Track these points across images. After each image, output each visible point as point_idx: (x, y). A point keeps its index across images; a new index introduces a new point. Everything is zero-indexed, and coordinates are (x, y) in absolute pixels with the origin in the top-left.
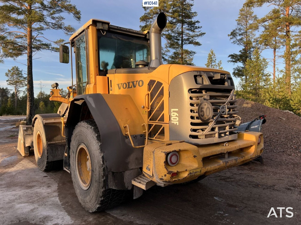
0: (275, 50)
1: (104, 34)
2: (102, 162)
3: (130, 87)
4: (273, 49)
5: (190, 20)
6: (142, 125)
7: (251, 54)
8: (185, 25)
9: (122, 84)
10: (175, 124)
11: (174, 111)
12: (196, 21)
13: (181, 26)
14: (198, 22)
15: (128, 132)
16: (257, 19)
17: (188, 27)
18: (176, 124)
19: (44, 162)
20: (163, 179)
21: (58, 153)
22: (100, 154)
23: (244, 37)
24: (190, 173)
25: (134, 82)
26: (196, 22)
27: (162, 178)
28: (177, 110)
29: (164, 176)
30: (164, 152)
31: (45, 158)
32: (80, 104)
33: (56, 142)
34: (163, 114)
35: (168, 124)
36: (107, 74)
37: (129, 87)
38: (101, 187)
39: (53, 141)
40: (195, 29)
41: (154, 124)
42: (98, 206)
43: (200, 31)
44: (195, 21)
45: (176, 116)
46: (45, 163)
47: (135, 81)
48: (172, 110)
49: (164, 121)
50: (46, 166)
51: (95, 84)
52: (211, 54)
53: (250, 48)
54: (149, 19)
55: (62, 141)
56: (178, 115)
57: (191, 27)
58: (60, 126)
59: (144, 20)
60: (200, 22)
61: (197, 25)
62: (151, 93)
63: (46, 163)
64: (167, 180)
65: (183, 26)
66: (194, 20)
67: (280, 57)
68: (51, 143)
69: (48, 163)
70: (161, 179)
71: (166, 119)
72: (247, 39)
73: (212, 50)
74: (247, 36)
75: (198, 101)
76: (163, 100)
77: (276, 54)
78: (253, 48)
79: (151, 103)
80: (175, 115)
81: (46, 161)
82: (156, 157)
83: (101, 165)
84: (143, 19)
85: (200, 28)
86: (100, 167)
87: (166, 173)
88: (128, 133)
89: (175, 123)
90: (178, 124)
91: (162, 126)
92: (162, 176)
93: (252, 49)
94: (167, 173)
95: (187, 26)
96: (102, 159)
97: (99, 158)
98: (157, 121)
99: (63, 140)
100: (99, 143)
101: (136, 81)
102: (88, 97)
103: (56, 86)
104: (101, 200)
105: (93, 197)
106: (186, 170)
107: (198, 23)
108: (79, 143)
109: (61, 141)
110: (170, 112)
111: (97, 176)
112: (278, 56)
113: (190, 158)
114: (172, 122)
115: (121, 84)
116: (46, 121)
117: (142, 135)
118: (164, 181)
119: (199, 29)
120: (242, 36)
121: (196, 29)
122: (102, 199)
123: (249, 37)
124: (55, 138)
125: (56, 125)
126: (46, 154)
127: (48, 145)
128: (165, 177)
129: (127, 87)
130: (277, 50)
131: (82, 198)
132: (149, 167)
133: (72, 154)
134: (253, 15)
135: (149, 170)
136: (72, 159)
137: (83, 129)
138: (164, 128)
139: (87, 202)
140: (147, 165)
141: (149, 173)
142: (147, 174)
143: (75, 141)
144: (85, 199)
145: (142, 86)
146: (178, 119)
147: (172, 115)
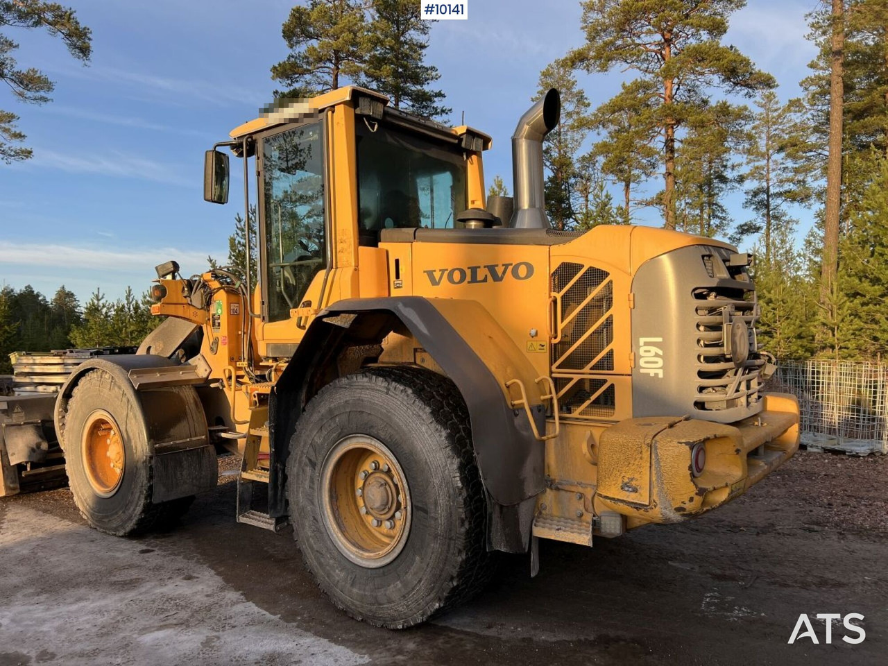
0: (627, 186)
1: (373, 130)
2: (459, 482)
3: (480, 277)
4: (624, 183)
5: (419, 87)
6: (536, 380)
7: (569, 192)
8: (405, 101)
9: (447, 270)
10: (652, 375)
11: (646, 344)
12: (436, 93)
13: (394, 102)
14: (440, 95)
15: (521, 398)
16: (585, 101)
17: (413, 106)
18: (656, 375)
19: (132, 509)
20: (683, 509)
21: (181, 474)
22: (449, 462)
23: (552, 146)
24: (732, 491)
25: (497, 266)
26: (436, 96)
27: (683, 506)
28: (659, 340)
29: (687, 502)
30: (687, 443)
31: (137, 495)
32: (346, 326)
33: (178, 442)
34: (611, 354)
35: (630, 377)
36: (380, 241)
37: (474, 279)
38: (456, 551)
39: (167, 440)
40: (433, 114)
41: (576, 378)
42: (437, 605)
44: (432, 91)
45: (657, 355)
46: (134, 510)
47: (500, 266)
48: (642, 340)
49: (613, 370)
50: (139, 520)
51: (356, 270)
52: (496, 189)
53: (568, 178)
54: (302, 74)
55: (194, 439)
56: (661, 352)
57: (420, 107)
58: (181, 394)
59: (287, 78)
60: (445, 97)
61: (438, 103)
62: (563, 297)
63: (139, 509)
64: (693, 512)
65: (400, 103)
66: (428, 88)
67: (639, 204)
68: (164, 444)
69: (148, 508)
70: (678, 510)
71: (621, 363)
72: (560, 151)
73: (499, 179)
74: (560, 142)
75: (716, 319)
76: (611, 316)
77: (631, 196)
78: (574, 177)
79: (562, 321)
80: (652, 354)
81: (142, 501)
82: (666, 456)
83: (454, 490)
84: (282, 73)
85: (447, 113)
86: (452, 497)
87: (693, 495)
88: (524, 401)
89: (652, 372)
90: (661, 376)
91: (605, 381)
92: (683, 503)
93: (572, 181)
94: (697, 494)
95: (411, 103)
96: (458, 474)
97: (447, 471)
98: (587, 369)
99: (196, 436)
100: (440, 431)
101: (503, 265)
102: (400, 306)
103: (172, 269)
104: (452, 586)
105: (420, 581)
106: (727, 486)
107: (440, 99)
108: (344, 434)
109: (191, 437)
110: (634, 344)
111: (442, 520)
112: (635, 202)
113: (727, 456)
114: (642, 371)
115: (443, 271)
116: (138, 377)
117: (540, 406)
118: (685, 513)
119: (444, 115)
120: (549, 141)
121: (434, 116)
122: (455, 584)
123: (566, 146)
124: (173, 431)
125: (171, 390)
126: (145, 482)
127: (154, 452)
128: (691, 503)
129: (469, 278)
130: (632, 185)
131: (362, 592)
132: (634, 483)
133: (308, 469)
134: (575, 90)
135: (635, 491)
136: (307, 484)
137: (365, 395)
138: (612, 386)
139: (390, 601)
140: (626, 480)
141: (632, 497)
142: (623, 501)
143: (325, 433)
144: (380, 594)
145: (527, 277)
146: (660, 362)
147: (641, 352)
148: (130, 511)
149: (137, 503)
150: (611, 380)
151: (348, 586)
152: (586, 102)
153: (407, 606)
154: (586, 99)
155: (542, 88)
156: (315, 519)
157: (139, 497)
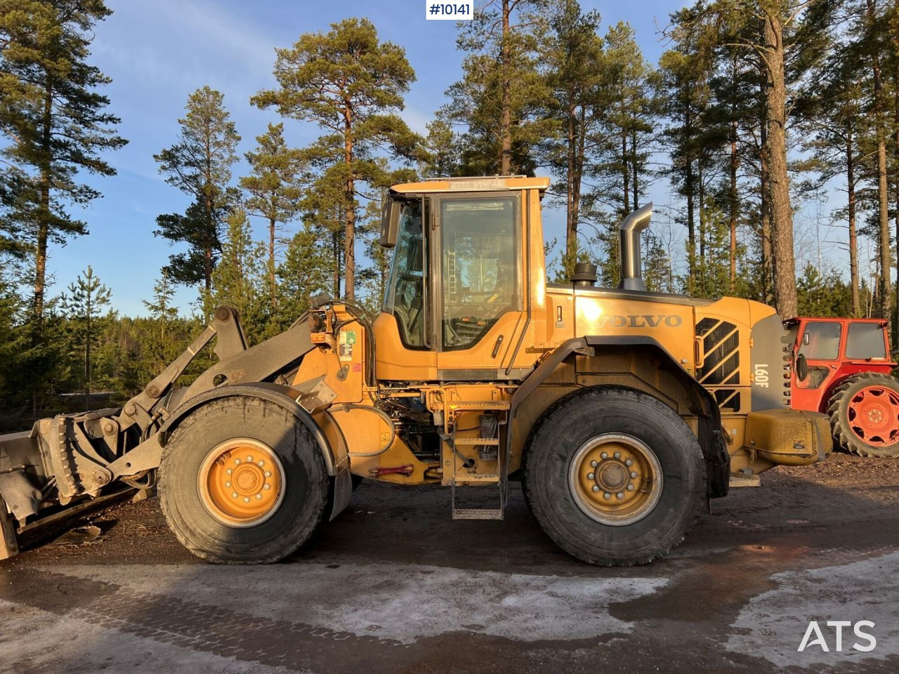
0: (273, 222)
4: (268, 220)
11: (759, 368)
12: (101, 98)
14: (104, 100)
23: (201, 172)
25: (652, 317)
26: (101, 101)
28: (766, 365)
33: (341, 462)
34: (738, 374)
35: (750, 388)
39: (338, 460)
41: (715, 389)
43: (112, 132)
45: (765, 375)
46: (302, 532)
48: (757, 366)
49: (739, 383)
56: (767, 373)
60: (109, 103)
62: (704, 340)
65: (51, 99)
68: (339, 464)
71: (744, 380)
74: (210, 170)
76: (738, 351)
79: (704, 354)
85: (115, 122)
89: (762, 385)
90: (767, 386)
91: (734, 391)
98: (722, 384)
99: (345, 456)
101: (657, 317)
105: (673, 525)
107: (105, 104)
110: (753, 370)
112: (280, 239)
119: (112, 123)
121: (99, 123)
124: (338, 452)
127: (336, 471)
131: (621, 543)
132: (802, 444)
133: (559, 464)
134: (226, 121)
135: (803, 447)
136: (557, 475)
137: (620, 404)
138: (738, 394)
139: (647, 543)
140: (796, 442)
141: (801, 451)
142: (794, 454)
143: (577, 433)
144: (638, 541)
145: (676, 325)
146: (767, 378)
147: (756, 373)
148: (295, 534)
149: (308, 523)
150: (737, 390)
151: (606, 542)
152: (238, 135)
153: (661, 544)
154: (235, 132)
155: (190, 111)
156: (565, 499)
157: (311, 518)
